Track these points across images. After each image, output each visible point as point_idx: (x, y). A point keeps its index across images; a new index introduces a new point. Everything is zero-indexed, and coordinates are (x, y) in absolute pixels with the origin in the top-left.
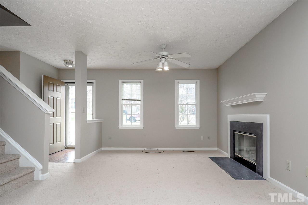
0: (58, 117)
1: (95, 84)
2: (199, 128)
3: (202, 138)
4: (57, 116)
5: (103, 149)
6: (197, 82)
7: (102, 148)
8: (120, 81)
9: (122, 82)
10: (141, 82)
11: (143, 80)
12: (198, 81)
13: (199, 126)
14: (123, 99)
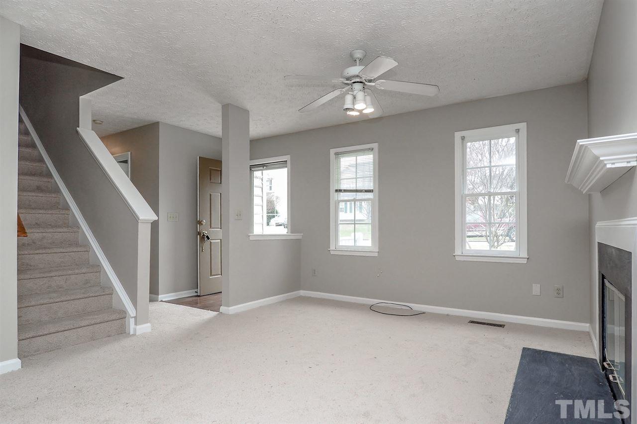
0: (213, 228)
1: (289, 163)
2: (525, 261)
3: (536, 289)
4: (211, 227)
5: (302, 293)
6: (518, 131)
7: (301, 291)
8: (332, 152)
9: (337, 154)
10: (372, 149)
11: (377, 144)
12: (523, 126)
13: (525, 254)
14: (336, 191)
